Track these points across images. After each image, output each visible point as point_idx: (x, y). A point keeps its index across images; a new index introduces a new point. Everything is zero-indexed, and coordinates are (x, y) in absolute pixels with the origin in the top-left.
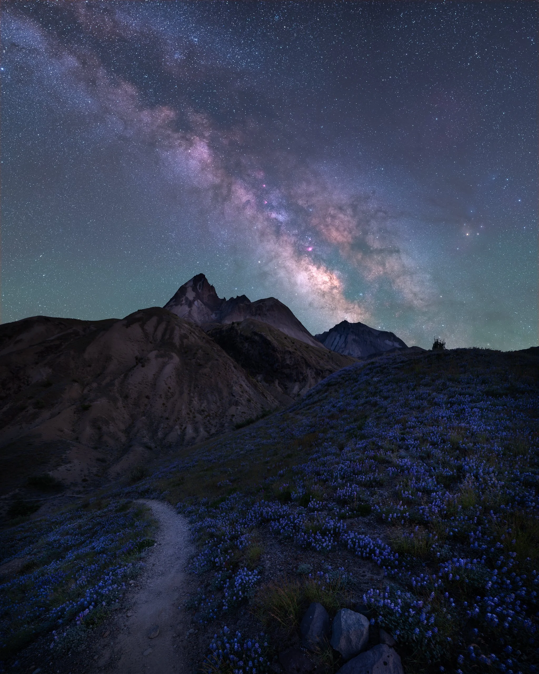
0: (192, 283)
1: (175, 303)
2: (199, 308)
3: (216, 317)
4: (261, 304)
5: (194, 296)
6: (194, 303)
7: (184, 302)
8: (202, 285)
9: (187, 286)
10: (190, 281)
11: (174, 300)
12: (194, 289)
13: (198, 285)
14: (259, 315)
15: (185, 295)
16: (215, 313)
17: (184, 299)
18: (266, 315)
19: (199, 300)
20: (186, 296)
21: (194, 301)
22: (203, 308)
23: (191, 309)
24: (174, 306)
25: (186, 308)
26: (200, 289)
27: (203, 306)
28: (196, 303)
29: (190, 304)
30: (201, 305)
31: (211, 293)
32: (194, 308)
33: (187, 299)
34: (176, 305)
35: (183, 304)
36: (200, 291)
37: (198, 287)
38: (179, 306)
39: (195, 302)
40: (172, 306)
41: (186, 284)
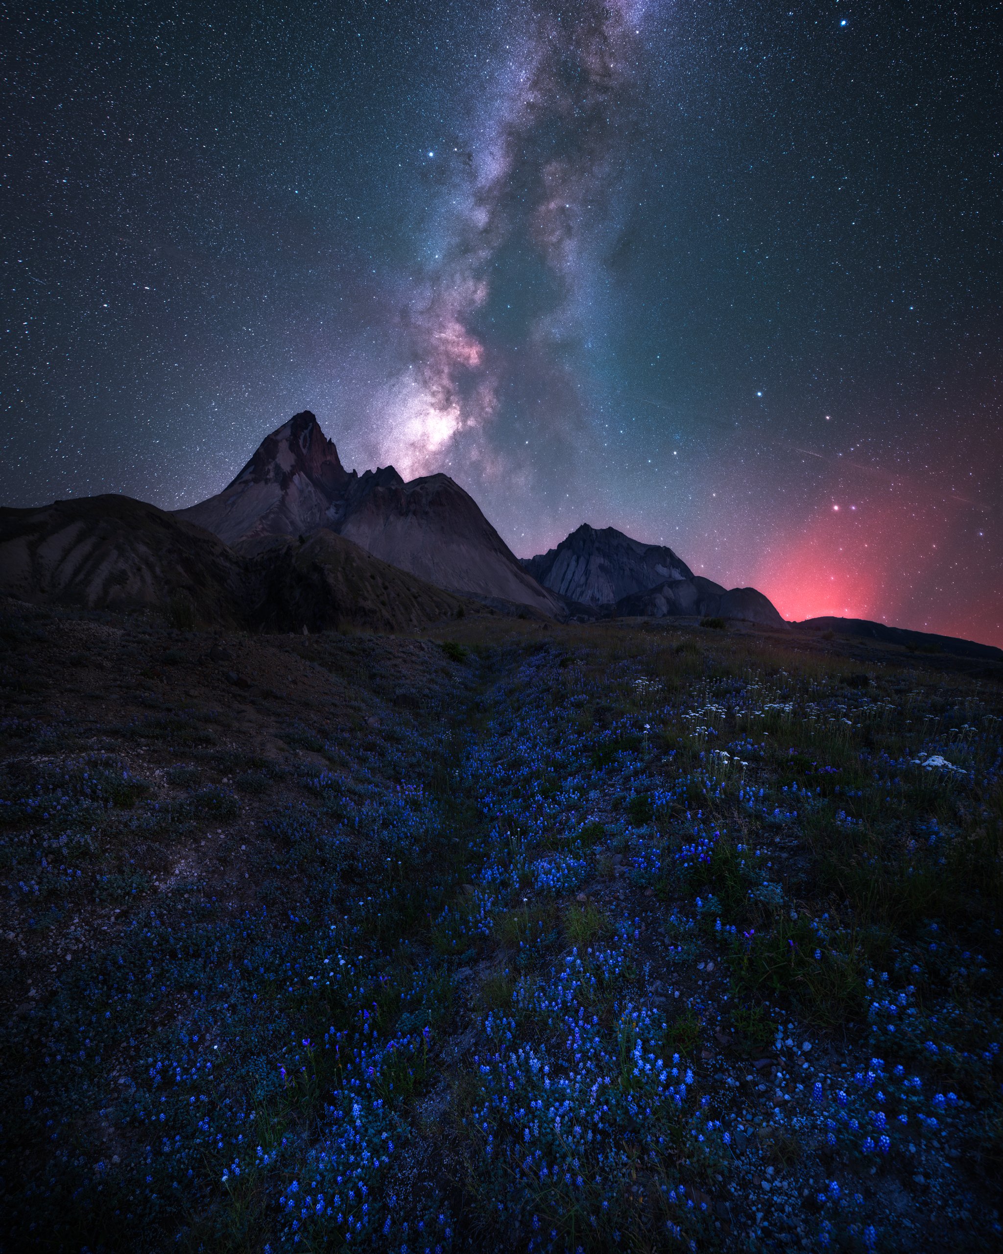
0: (288, 432)
1: (253, 476)
2: (301, 491)
3: (337, 516)
4: (418, 489)
5: (293, 463)
6: (292, 481)
7: (271, 475)
8: (308, 439)
9: (279, 437)
10: (284, 426)
11: (251, 469)
12: (293, 446)
13: (302, 438)
14: (415, 513)
15: (274, 458)
16: (336, 506)
17: (271, 467)
18: (427, 513)
19: (302, 473)
20: (277, 460)
21: (292, 473)
22: (310, 492)
23: (287, 494)
24: (252, 484)
25: (276, 490)
26: (304, 447)
27: (311, 488)
28: (296, 478)
29: (285, 481)
30: (307, 485)
31: (329, 458)
32: (293, 490)
33: (278, 467)
34: (256, 481)
35: (270, 480)
36: (304, 451)
37: (301, 442)
38: (263, 483)
39: (294, 477)
40: (246, 482)
41: (277, 433)
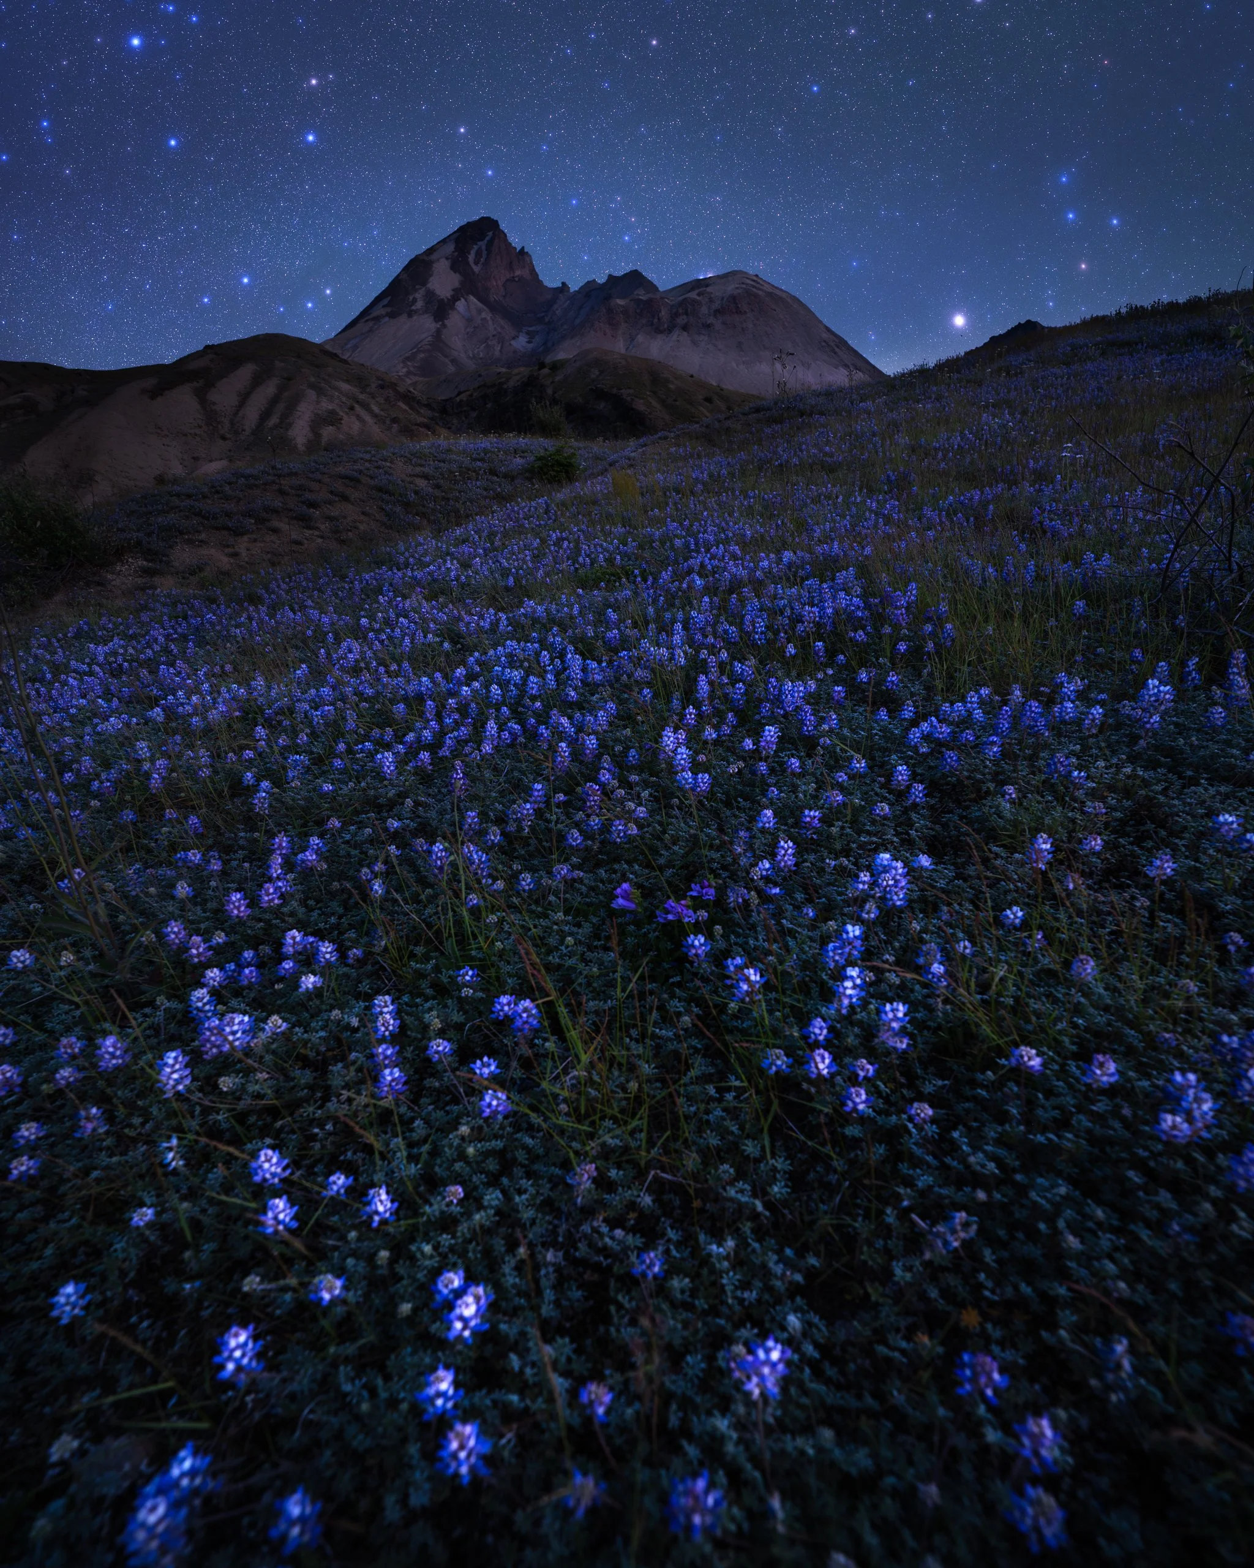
0: (450, 248)
1: (389, 310)
2: (469, 320)
3: (530, 346)
4: (693, 295)
5: (457, 285)
6: (453, 307)
7: (419, 304)
8: (485, 253)
9: (434, 257)
10: (444, 241)
11: (385, 301)
12: (458, 264)
13: (473, 252)
14: (685, 328)
15: (424, 283)
16: (528, 333)
17: (419, 295)
18: (708, 326)
19: (471, 297)
20: (429, 285)
21: (455, 299)
22: (484, 319)
23: (444, 326)
24: (386, 319)
25: (427, 324)
26: (477, 263)
27: (487, 315)
28: (461, 305)
29: (441, 310)
30: (480, 311)
31: (519, 272)
32: (455, 320)
33: (430, 295)
34: (392, 315)
35: (416, 311)
36: (476, 269)
37: (471, 258)
38: (404, 317)
39: (458, 303)
40: (377, 319)
41: (431, 251)
